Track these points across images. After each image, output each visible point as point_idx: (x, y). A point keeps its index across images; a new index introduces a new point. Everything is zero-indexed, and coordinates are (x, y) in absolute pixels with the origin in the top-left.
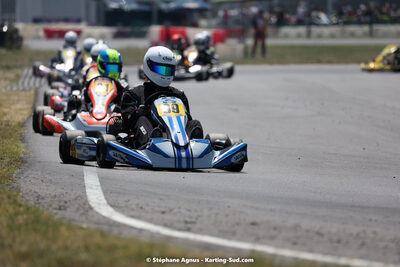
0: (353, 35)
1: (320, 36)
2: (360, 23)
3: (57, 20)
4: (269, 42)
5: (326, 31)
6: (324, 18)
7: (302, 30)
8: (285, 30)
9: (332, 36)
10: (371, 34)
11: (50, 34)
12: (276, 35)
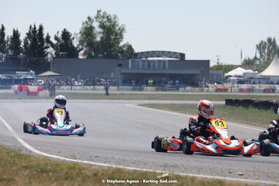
0: (87, 89)
1: (75, 90)
2: (90, 85)
4: (56, 91)
5: (78, 88)
6: (76, 83)
7: (69, 87)
8: (62, 87)
9: (80, 90)
10: (94, 89)
12: (59, 89)
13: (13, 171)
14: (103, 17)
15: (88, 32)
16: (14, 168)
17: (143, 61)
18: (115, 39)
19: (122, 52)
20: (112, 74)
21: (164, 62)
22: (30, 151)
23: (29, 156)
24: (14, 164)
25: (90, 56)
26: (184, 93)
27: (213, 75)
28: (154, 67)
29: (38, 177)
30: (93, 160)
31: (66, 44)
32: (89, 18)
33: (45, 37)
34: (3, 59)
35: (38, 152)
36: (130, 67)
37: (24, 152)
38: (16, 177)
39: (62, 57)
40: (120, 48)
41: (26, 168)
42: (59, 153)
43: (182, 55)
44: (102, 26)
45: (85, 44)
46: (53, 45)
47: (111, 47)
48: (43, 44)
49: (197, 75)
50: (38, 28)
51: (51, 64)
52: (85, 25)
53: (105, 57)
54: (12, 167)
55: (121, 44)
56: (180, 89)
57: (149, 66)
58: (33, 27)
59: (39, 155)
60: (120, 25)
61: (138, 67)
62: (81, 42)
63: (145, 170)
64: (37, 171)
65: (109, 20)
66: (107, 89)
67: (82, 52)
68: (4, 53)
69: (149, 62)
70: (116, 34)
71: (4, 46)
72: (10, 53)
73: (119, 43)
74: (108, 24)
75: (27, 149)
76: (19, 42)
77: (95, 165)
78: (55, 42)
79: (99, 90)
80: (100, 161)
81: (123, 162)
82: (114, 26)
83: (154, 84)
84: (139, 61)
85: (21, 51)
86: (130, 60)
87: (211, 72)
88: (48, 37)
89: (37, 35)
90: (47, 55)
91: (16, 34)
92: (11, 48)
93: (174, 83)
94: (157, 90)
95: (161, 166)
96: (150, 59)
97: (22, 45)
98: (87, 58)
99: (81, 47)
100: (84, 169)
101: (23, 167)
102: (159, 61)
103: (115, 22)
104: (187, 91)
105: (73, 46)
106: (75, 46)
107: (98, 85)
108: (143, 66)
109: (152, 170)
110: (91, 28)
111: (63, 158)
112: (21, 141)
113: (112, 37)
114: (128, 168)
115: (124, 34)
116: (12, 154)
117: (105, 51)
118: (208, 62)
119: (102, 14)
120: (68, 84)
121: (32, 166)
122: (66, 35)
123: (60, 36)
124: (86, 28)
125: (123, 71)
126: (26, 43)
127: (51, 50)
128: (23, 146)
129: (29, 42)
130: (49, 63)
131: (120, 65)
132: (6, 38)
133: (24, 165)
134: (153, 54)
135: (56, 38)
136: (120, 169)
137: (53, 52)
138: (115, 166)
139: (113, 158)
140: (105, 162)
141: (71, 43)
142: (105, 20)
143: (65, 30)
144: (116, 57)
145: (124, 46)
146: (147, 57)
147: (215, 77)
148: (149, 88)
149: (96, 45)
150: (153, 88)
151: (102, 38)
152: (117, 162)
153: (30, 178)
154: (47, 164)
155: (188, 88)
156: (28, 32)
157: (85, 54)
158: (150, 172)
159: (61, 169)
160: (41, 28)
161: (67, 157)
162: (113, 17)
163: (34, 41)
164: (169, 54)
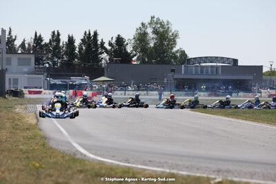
1: (128, 94)
2: (143, 90)
3: (33, 88)
5: (131, 93)
6: (130, 88)
7: (123, 92)
8: (116, 92)
10: (147, 94)
11: (30, 93)
13: (68, 175)
14: (157, 23)
15: (141, 38)
16: (69, 172)
17: (195, 66)
18: (168, 45)
19: (175, 57)
20: (165, 79)
21: (217, 67)
22: (85, 156)
23: (84, 160)
24: (69, 167)
25: (143, 62)
26: (237, 98)
27: (266, 81)
28: (207, 72)
29: (93, 181)
30: (146, 165)
31: (120, 50)
32: (143, 24)
33: (99, 43)
34: (59, 65)
35: (92, 156)
36: (183, 73)
37: (78, 156)
38: (71, 181)
39: (116, 62)
40: (173, 54)
41: (81, 172)
42: (113, 157)
43: (235, 61)
44: (156, 32)
45: (139, 50)
46: (107, 51)
47: (164, 52)
48: (97, 50)
49: (250, 80)
50: (92, 34)
51: (105, 70)
52: (139, 31)
53: (158, 63)
54: (66, 170)
55: (175, 50)
56: (233, 94)
57: (202, 72)
58: (88, 33)
59: (93, 160)
60: (173, 31)
61: (191, 72)
62: (135, 48)
63: (198, 175)
64: (91, 175)
65: (162, 26)
66: (160, 95)
67: (135, 58)
68: (59, 58)
69: (202, 67)
70: (170, 40)
71: (59, 52)
72: (65, 58)
73: (172, 48)
74: (161, 30)
75: (81, 154)
76: (74, 48)
77: (149, 170)
78: (109, 48)
79: (152, 95)
80: (154, 166)
81: (177, 166)
82: (167, 31)
83: (207, 89)
84: (192, 67)
85: (76, 57)
86: (183, 66)
87: (264, 77)
88: (102, 43)
89: (91, 41)
90: (101, 61)
91: (71, 40)
92: (66, 53)
93: (227, 89)
94: (209, 95)
95: (214, 171)
96: (202, 64)
97: (77, 51)
98: (141, 63)
99: (134, 52)
100: (138, 173)
101: (78, 171)
102: (212, 66)
103: (168, 28)
104: (240, 97)
105: (127, 52)
106: (129, 51)
107: (151, 91)
108: (196, 72)
109: (205, 175)
110: (145, 34)
111: (117, 163)
112: (76, 145)
113: (166, 43)
114: (182, 173)
115: (177, 40)
116: (67, 158)
117: (159, 56)
118: (261, 67)
119: (155, 19)
120: (122, 90)
121: (87, 170)
122: (120, 40)
123: (114, 41)
124: (140, 34)
125: (176, 76)
126: (81, 49)
127: (105, 55)
128: (77, 151)
129: (84, 48)
130: (103, 69)
131: (173, 71)
132: (61, 44)
133: (79, 168)
134: (207, 59)
135: (110, 44)
136: (173, 174)
137: (107, 58)
138: (168, 171)
139: (166, 162)
140: (158, 167)
141: (125, 49)
142: (159, 26)
143: (119, 35)
144: (169, 63)
145: (177, 52)
146: (200, 63)
147: (268, 82)
148: (202, 93)
149: (149, 50)
150: (206, 93)
151: (155, 44)
152: (170, 167)
153: (85, 182)
154: (101, 168)
155: (241, 94)
156: (82, 38)
157: (138, 59)
158: (204, 177)
159: (116, 173)
160: (96, 34)
161: (120, 161)
162: (166, 24)
163: (89, 47)
164: (222, 59)
